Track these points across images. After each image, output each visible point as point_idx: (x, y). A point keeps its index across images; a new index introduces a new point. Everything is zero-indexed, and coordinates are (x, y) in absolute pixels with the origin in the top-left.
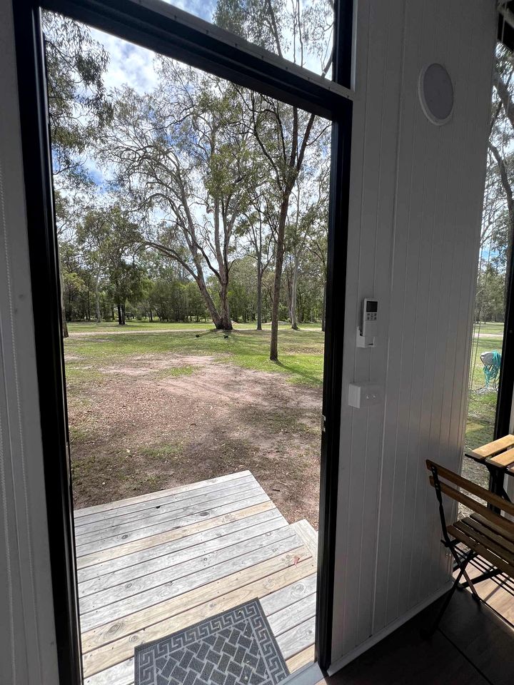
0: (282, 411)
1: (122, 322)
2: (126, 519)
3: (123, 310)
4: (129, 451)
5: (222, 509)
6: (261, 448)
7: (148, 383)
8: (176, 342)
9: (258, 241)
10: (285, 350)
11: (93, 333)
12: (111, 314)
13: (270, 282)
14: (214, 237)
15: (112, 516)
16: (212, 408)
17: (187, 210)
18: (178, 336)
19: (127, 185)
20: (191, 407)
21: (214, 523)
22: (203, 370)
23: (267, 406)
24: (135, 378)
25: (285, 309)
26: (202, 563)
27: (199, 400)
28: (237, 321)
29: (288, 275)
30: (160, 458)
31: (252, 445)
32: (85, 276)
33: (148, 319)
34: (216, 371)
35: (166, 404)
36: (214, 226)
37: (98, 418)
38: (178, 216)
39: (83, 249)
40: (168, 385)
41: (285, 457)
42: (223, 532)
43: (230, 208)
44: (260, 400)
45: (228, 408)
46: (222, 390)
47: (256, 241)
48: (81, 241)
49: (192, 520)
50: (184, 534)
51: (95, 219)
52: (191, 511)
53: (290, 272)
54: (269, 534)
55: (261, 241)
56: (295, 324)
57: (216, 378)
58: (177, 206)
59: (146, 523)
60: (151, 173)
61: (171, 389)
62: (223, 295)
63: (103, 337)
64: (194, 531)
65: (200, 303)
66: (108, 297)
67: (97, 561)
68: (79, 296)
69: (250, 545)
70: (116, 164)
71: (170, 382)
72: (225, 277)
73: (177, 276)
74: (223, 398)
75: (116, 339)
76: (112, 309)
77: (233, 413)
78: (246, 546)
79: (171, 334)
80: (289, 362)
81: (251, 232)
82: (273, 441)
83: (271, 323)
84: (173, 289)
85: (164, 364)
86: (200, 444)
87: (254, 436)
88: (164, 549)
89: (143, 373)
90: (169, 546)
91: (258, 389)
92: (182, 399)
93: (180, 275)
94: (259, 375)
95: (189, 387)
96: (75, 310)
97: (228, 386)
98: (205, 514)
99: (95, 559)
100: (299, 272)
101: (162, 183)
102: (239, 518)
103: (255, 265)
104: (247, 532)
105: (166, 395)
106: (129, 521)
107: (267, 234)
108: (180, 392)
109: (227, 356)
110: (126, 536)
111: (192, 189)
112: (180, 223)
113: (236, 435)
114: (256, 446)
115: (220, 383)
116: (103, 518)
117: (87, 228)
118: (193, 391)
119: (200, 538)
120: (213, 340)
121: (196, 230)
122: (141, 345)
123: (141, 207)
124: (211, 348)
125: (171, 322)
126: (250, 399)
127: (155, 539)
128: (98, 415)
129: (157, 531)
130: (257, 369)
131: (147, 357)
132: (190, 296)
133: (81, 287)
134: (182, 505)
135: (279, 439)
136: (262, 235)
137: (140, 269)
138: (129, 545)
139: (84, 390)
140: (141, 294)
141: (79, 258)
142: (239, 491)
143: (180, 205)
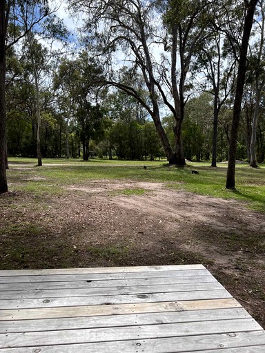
0: (240, 232)
1: (86, 159)
2: (52, 286)
3: (87, 148)
4: (75, 247)
5: (166, 295)
6: (215, 262)
7: (101, 198)
8: (131, 172)
9: (216, 76)
10: (242, 182)
11: (61, 165)
12: (78, 153)
13: (227, 120)
14: (171, 74)
15: (38, 281)
16: (161, 222)
17: (146, 49)
18: (132, 168)
19: (94, 31)
20: (139, 219)
21: (154, 307)
22: (154, 192)
23: (222, 227)
24: (90, 195)
25: (243, 148)
26: (133, 347)
27: (148, 214)
28: (190, 160)
29: (247, 112)
30: (105, 256)
31: (205, 258)
32: (59, 118)
33: (108, 157)
34: (167, 194)
35: (115, 214)
36: (171, 63)
37: (53, 220)
38: (138, 56)
39: (58, 95)
40: (120, 201)
41: (247, 275)
42: (166, 319)
43: (188, 45)
44: (214, 221)
45: (177, 223)
46: (172, 209)
47: (213, 75)
48: (56, 87)
49: (126, 299)
50: (115, 312)
51: (67, 68)
52: (126, 291)
53: (250, 109)
54: (232, 334)
55: (219, 76)
56: (254, 162)
57: (166, 199)
58: (137, 47)
59: (72, 293)
60: (115, 17)
61: (122, 204)
62: (177, 130)
63: (69, 167)
64: (127, 311)
65: (155, 142)
66: (75, 137)
67: (10, 318)
68: (53, 137)
69: (203, 341)
70: (85, 14)
71: (122, 199)
72: (180, 113)
73: (135, 118)
74: (173, 215)
75: (80, 168)
76: (79, 147)
77: (183, 229)
78: (197, 342)
79: (126, 167)
80: (249, 192)
81: (209, 67)
82: (231, 257)
83: (227, 162)
84: (130, 129)
85: (117, 186)
86: (146, 250)
87: (207, 250)
88: (87, 322)
89: (99, 191)
90: (94, 320)
91: (212, 211)
92: (132, 213)
93: (137, 117)
94: (213, 200)
95: (140, 204)
96: (50, 148)
97: (180, 206)
98: (143, 296)
99: (10, 315)
100: (260, 108)
101: (124, 26)
102: (187, 308)
103: (211, 103)
104: (200, 325)
105: (116, 208)
106: (55, 288)
107: (225, 68)
108: (129, 207)
109: (179, 183)
110: (48, 301)
111: (151, 30)
112: (139, 62)
113: (186, 247)
114: (210, 259)
115: (170, 203)
116: (29, 281)
117: (61, 75)
118: (144, 207)
119: (133, 320)
120: (165, 172)
121: (153, 69)
122: (99, 173)
123: (105, 51)
124: (162, 178)
125: (128, 160)
126: (204, 219)
127: (78, 309)
128: (54, 217)
129: (83, 303)
130: (211, 196)
131: (104, 181)
132: (146, 136)
133: (54, 126)
134: (116, 283)
135: (238, 256)
136: (221, 69)
137: (103, 110)
138: (49, 310)
139: (45, 200)
140: (103, 133)
141: (54, 104)
142: (188, 281)
143: (140, 46)
